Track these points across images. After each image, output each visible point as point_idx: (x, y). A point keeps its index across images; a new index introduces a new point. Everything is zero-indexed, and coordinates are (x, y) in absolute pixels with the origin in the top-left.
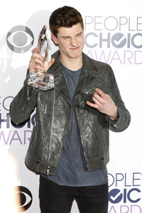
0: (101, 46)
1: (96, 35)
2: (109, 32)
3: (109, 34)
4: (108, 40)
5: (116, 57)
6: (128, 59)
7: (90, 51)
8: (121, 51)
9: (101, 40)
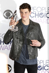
0: (35, 17)
1: (34, 13)
2: (38, 12)
3: (38, 13)
4: (38, 15)
5: (41, 21)
6: (45, 22)
7: (32, 19)
8: (42, 19)
9: (36, 15)
